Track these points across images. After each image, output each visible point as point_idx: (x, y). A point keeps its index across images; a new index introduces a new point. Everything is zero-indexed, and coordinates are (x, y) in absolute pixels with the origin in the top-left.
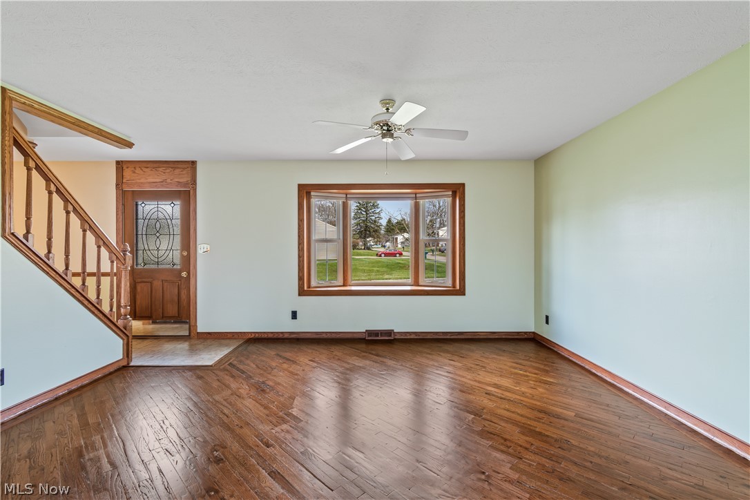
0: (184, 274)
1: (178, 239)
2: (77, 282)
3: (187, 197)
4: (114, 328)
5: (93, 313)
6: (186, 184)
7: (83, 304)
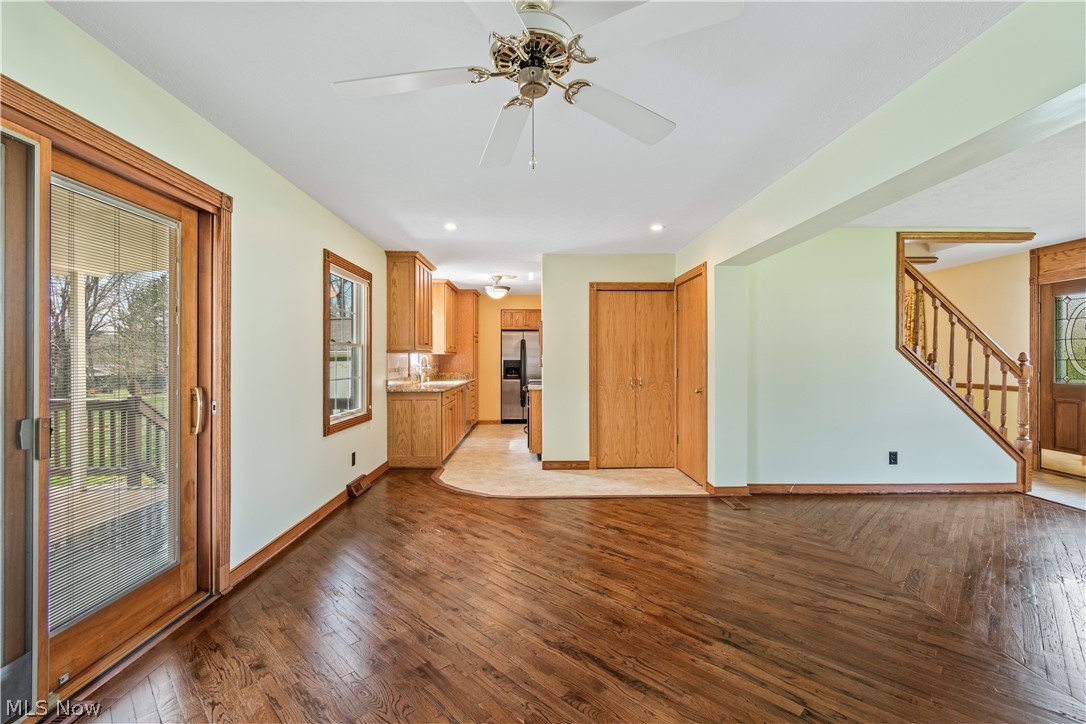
2: (962, 393)
4: (1004, 445)
5: (978, 424)
7: (967, 413)
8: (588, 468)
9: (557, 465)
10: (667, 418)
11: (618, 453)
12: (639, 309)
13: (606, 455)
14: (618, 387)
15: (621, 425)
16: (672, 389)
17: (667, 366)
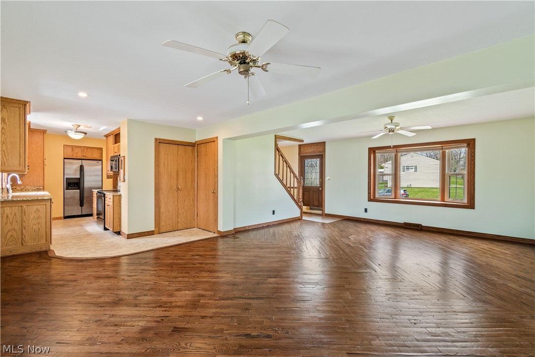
0: (320, 189)
1: (318, 174)
3: (322, 157)
4: (298, 205)
5: (293, 199)
6: (321, 152)
7: (290, 196)
8: (154, 234)
9: (136, 235)
10: (192, 205)
11: (169, 224)
12: (179, 154)
13: (163, 226)
14: (169, 192)
15: (171, 211)
16: (194, 192)
17: (192, 181)
